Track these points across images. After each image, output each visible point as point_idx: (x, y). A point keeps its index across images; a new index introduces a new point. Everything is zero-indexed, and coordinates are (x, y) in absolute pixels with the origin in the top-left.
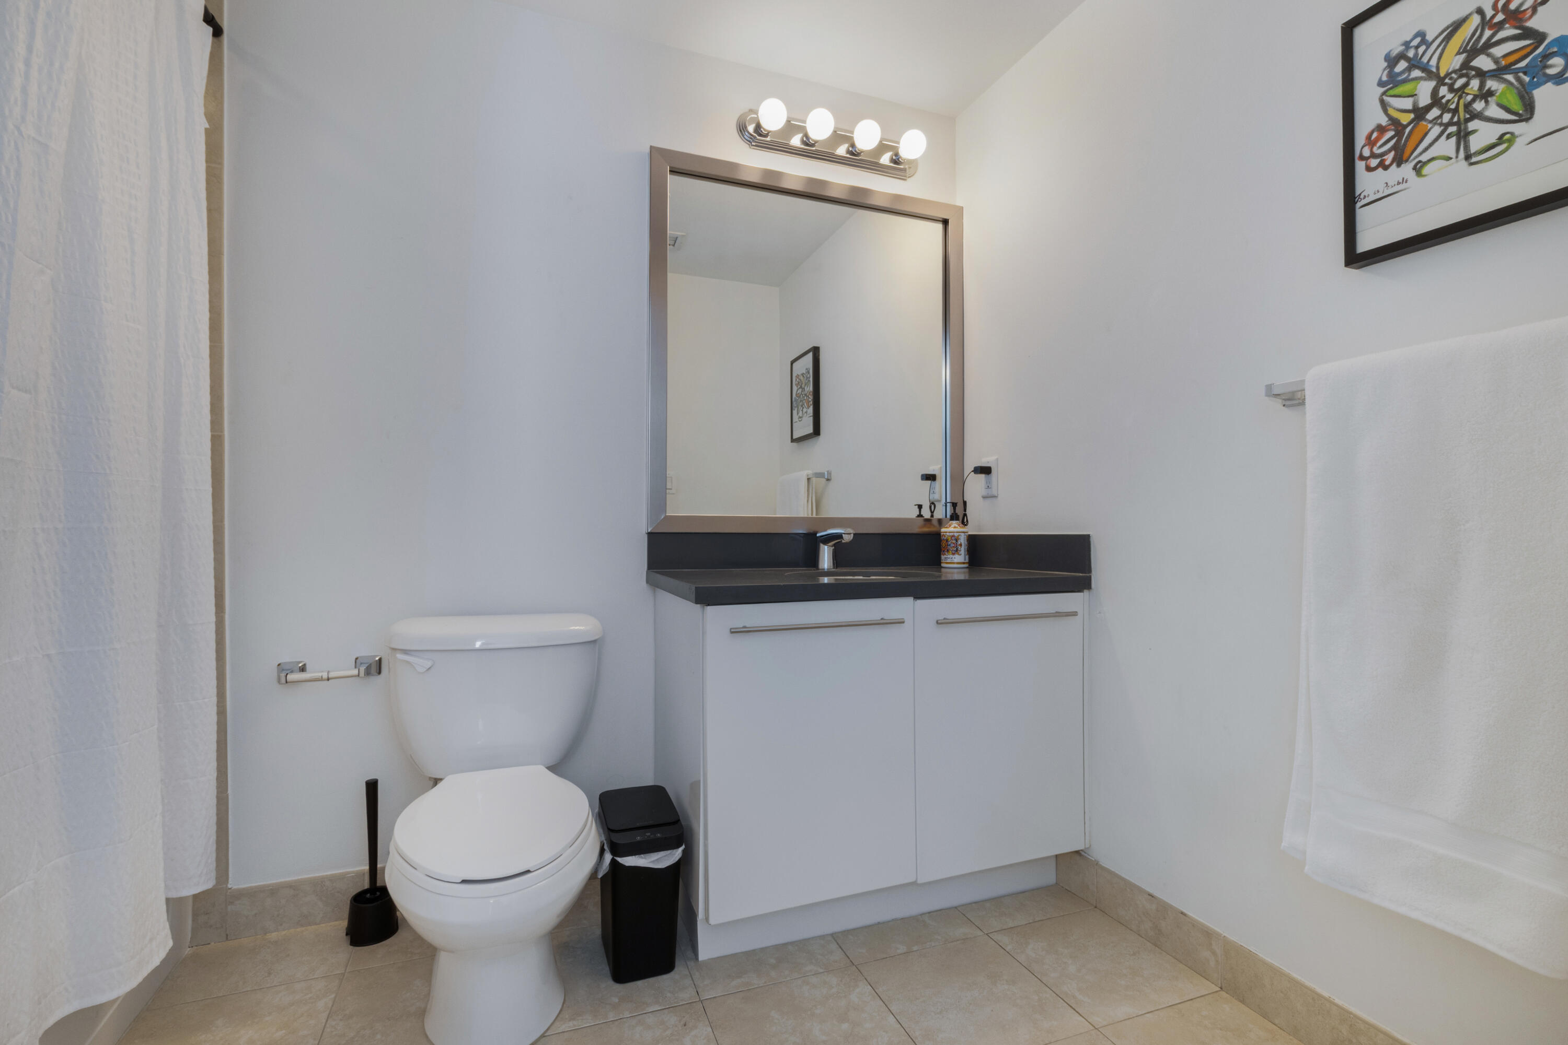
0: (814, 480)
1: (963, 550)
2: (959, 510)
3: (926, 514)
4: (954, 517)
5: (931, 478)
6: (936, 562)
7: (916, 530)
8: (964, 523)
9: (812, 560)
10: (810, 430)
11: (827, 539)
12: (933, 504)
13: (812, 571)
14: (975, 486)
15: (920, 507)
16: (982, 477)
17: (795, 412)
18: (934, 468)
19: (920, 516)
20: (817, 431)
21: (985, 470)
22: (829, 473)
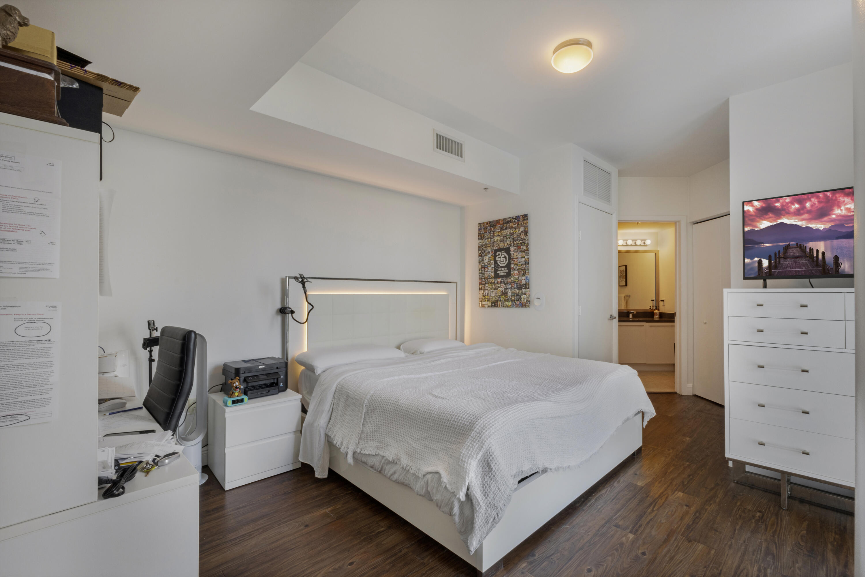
0: (626, 297)
1: (658, 315)
2: (658, 308)
3: (652, 308)
4: (656, 309)
5: (653, 300)
6: (653, 317)
7: (650, 311)
8: (659, 310)
9: (628, 316)
10: (624, 284)
11: (631, 313)
12: (653, 306)
13: (628, 318)
14: (661, 303)
15: (650, 306)
16: (662, 302)
17: (620, 279)
18: (654, 299)
19: (650, 308)
20: (626, 285)
21: (663, 301)
22: (630, 296)
